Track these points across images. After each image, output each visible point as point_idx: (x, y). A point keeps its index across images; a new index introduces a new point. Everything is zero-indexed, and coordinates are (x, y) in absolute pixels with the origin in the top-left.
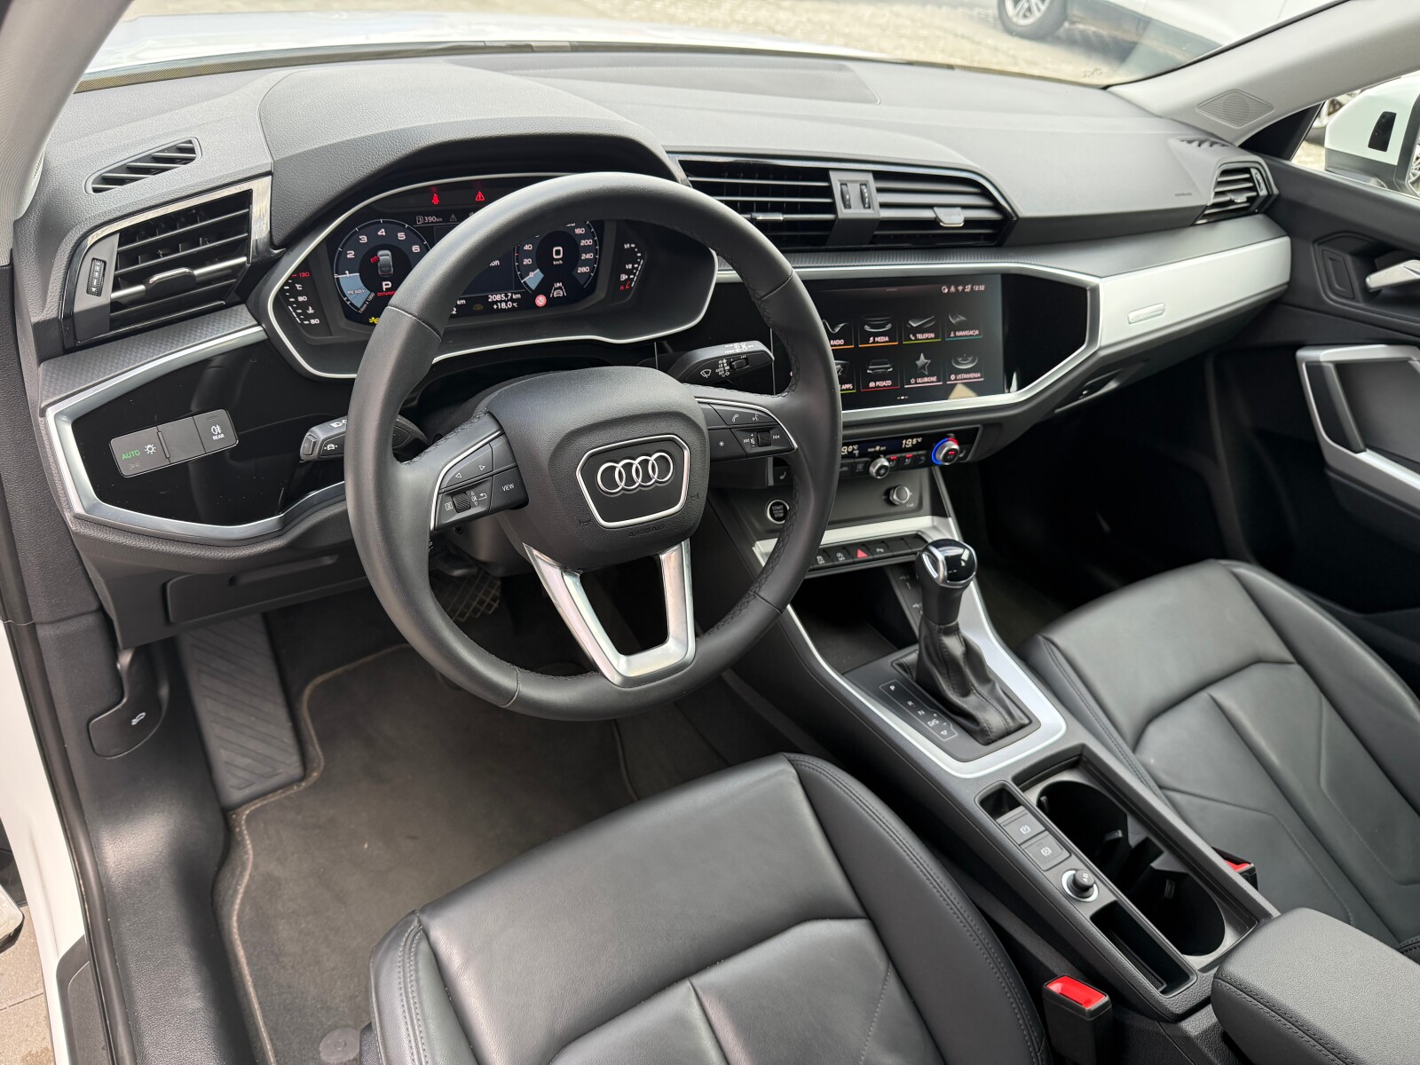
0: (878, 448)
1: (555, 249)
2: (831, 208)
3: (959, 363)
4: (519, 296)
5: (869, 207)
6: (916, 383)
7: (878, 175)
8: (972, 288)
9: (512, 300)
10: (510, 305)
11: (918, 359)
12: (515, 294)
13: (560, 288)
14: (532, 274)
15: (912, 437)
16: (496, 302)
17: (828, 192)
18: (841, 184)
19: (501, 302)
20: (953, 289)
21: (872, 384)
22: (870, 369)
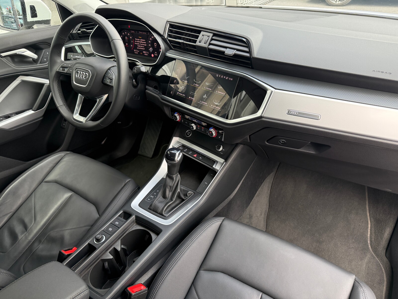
0: (195, 121)
1: (155, 43)
2: (195, 42)
3: (215, 102)
4: (148, 53)
5: (206, 44)
6: (201, 102)
7: (215, 35)
8: (228, 78)
9: (147, 53)
10: (147, 55)
11: (204, 96)
12: (148, 52)
13: (156, 53)
14: (151, 49)
15: (205, 122)
16: (144, 53)
17: (197, 37)
18: (202, 36)
19: (145, 53)
20: (222, 77)
21: (190, 97)
22: (191, 93)
